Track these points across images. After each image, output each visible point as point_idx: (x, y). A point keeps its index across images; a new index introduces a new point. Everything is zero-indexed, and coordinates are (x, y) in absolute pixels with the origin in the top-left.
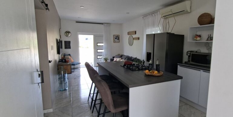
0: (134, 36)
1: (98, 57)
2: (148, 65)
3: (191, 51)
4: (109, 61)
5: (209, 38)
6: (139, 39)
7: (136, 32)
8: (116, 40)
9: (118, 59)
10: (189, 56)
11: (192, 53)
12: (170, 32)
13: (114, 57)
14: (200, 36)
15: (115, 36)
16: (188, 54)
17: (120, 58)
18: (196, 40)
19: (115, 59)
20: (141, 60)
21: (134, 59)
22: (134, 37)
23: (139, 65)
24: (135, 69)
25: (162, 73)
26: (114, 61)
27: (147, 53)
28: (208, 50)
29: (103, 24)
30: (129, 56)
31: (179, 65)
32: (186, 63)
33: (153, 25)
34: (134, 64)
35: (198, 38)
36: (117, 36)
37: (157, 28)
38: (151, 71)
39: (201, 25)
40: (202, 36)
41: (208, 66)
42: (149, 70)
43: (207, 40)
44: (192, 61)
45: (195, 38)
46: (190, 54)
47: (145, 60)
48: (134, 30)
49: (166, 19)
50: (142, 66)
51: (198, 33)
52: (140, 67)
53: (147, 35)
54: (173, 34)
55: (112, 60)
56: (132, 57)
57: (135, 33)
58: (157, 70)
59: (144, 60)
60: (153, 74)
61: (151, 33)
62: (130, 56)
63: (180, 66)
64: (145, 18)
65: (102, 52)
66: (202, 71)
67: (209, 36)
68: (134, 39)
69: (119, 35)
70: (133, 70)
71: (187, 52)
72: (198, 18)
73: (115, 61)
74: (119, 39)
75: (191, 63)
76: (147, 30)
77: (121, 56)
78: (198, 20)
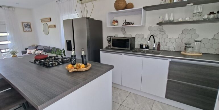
0: (49, 23)
1: (3, 51)
2: (70, 57)
3: (111, 37)
4: (19, 54)
5: (125, 23)
6: (55, 26)
7: (50, 18)
8: (27, 28)
9: (32, 51)
10: (109, 41)
11: (112, 38)
12: (89, 17)
13: (26, 49)
14: (117, 22)
15: (24, 24)
16: (108, 39)
17: (36, 50)
18: (114, 26)
19: (28, 51)
20: (61, 50)
21: (51, 50)
22: (49, 25)
23: (57, 57)
24: (52, 64)
25: (90, 65)
26: (27, 53)
27: (67, 41)
28: (124, 34)
29: (1, 7)
30: (46, 46)
31: (101, 51)
32: (106, 48)
33: (70, 11)
34: (51, 57)
35: (116, 24)
36: (27, 24)
37: (74, 14)
38: (75, 66)
39: (117, 10)
40: (118, 21)
41: (127, 49)
42: (73, 65)
43: (123, 25)
44: (112, 46)
45: (113, 24)
46: (110, 39)
47: (65, 49)
48: (49, 17)
49: (83, 4)
50: (62, 58)
51: (115, 19)
52: (60, 60)
53: (64, 21)
54: (93, 19)
55: (24, 52)
56: (49, 47)
57: (49, 20)
58: (83, 63)
59: (63, 49)
60: (79, 70)
61: (68, 19)
62: (48, 45)
63: (103, 52)
64: (59, 3)
65: (7, 44)
66: (123, 54)
67: (125, 21)
68: (49, 27)
69: (30, 23)
70: (49, 66)
71: (107, 37)
72: (115, 3)
73: (29, 53)
74: (30, 27)
75: (112, 47)
76: (63, 17)
77: (36, 47)
78: (115, 5)
